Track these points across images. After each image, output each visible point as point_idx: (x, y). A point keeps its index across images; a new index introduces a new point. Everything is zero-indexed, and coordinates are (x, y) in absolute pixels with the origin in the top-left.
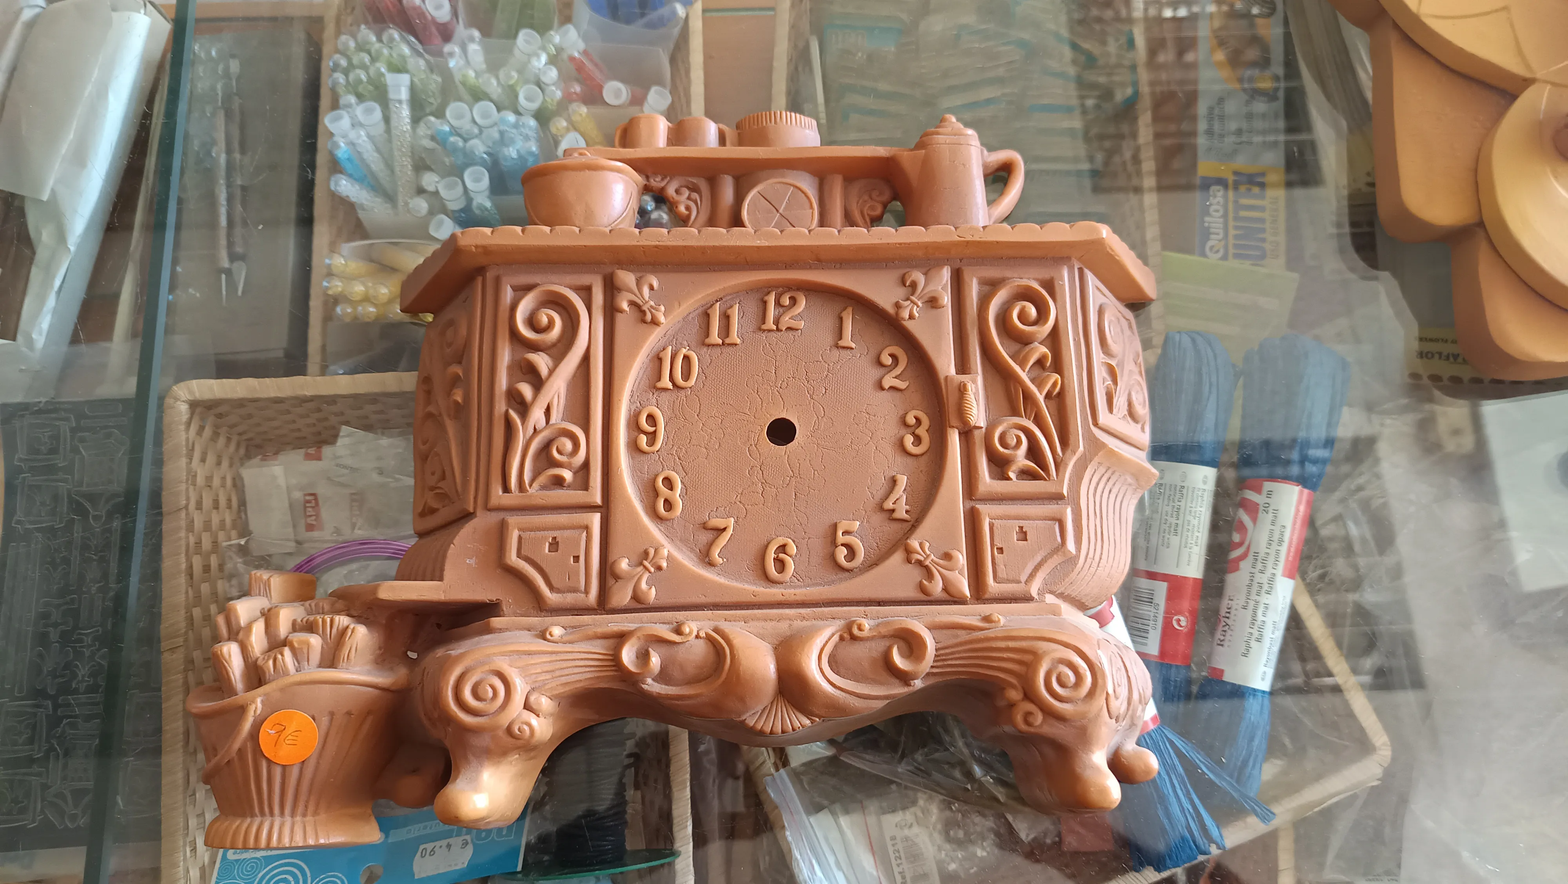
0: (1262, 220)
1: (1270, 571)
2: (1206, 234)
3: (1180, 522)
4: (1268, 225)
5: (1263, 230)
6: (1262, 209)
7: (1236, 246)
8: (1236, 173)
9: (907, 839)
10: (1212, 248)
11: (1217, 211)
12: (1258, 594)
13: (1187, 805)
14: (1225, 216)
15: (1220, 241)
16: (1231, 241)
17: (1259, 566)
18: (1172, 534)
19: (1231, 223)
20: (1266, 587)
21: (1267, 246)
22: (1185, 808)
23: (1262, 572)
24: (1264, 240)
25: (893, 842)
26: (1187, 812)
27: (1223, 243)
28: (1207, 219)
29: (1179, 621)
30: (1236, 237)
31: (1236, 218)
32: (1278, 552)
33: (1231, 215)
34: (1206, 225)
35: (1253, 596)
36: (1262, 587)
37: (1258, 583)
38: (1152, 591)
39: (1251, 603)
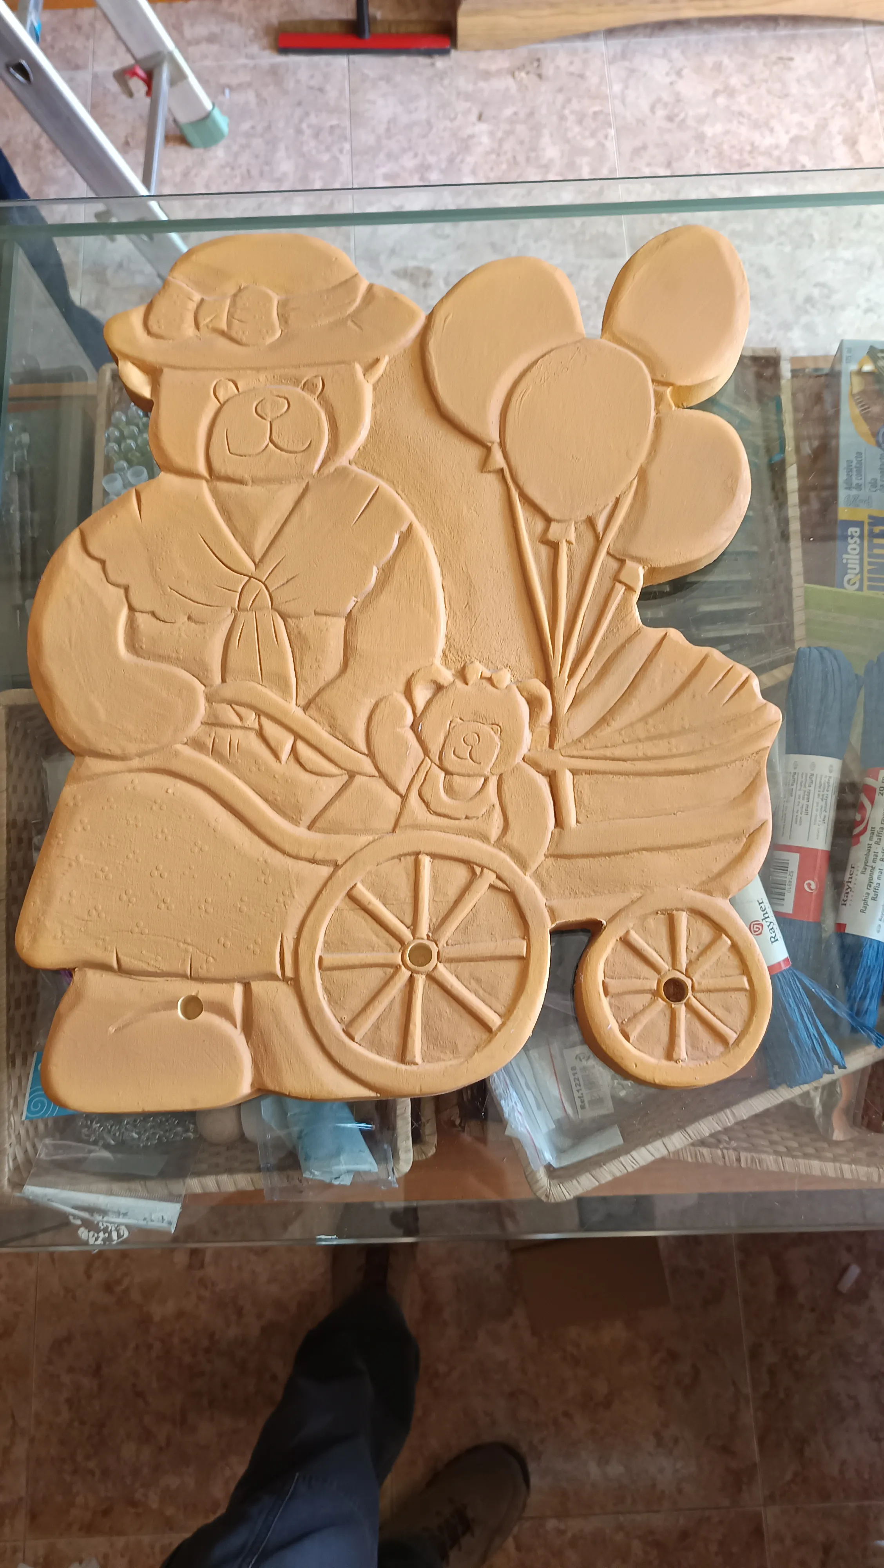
2: (845, 569)
3: (810, 803)
7: (870, 579)
8: (870, 517)
9: (584, 1069)
10: (849, 580)
11: (855, 549)
12: (874, 861)
13: (813, 1031)
14: (861, 553)
15: (857, 574)
17: (875, 838)
18: (803, 813)
19: (866, 560)
20: (880, 855)
22: (812, 1034)
23: (877, 843)
25: (575, 1072)
26: (812, 1036)
27: (859, 576)
28: (845, 556)
29: (809, 885)
30: (870, 571)
31: (871, 556)
33: (866, 553)
34: (844, 561)
35: (870, 863)
36: (877, 856)
37: (875, 852)
38: (788, 860)
39: (869, 869)
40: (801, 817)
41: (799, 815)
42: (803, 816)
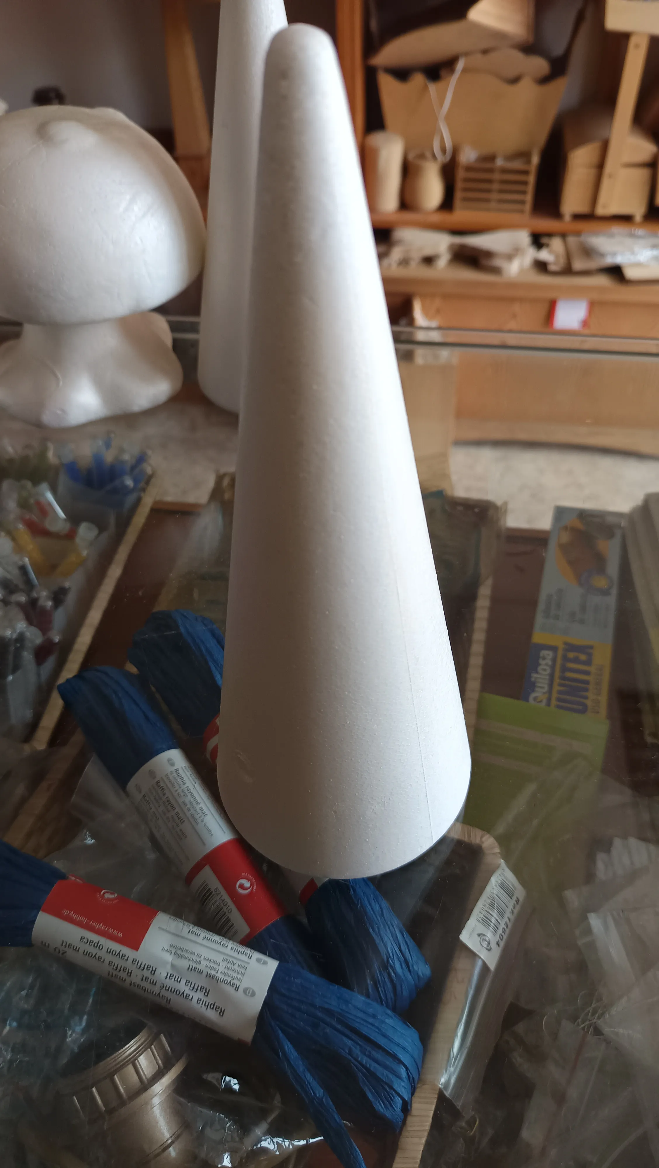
0: (587, 682)
2: (533, 686)
4: (591, 687)
5: (586, 690)
6: (587, 673)
7: (559, 700)
8: (566, 643)
10: (535, 699)
11: (545, 670)
14: (552, 676)
15: (544, 693)
16: (555, 695)
19: (557, 680)
21: (589, 703)
24: (586, 698)
27: (546, 696)
28: (534, 675)
30: (560, 692)
31: (563, 678)
33: (557, 674)
34: (533, 679)
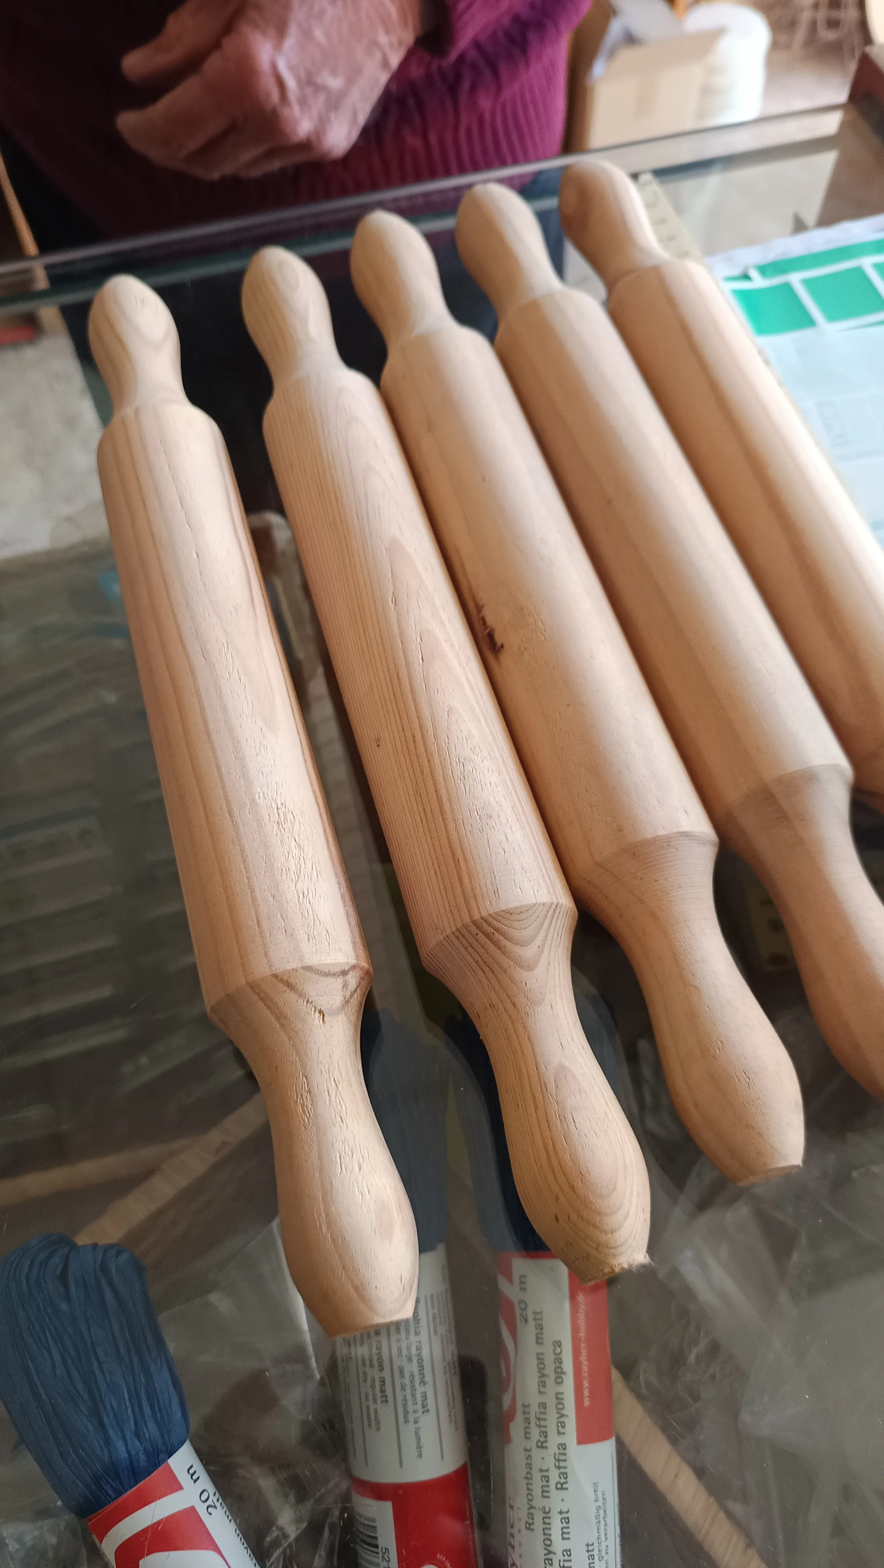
1: (554, 1440)
3: (386, 1374)
12: (545, 1494)
17: (535, 1433)
18: (379, 1400)
20: (554, 1476)
23: (542, 1446)
32: (559, 1398)
35: (538, 1502)
36: (547, 1479)
37: (541, 1470)
38: (374, 1521)
39: (539, 1516)
40: (376, 1411)
41: (372, 1408)
42: (379, 1406)
